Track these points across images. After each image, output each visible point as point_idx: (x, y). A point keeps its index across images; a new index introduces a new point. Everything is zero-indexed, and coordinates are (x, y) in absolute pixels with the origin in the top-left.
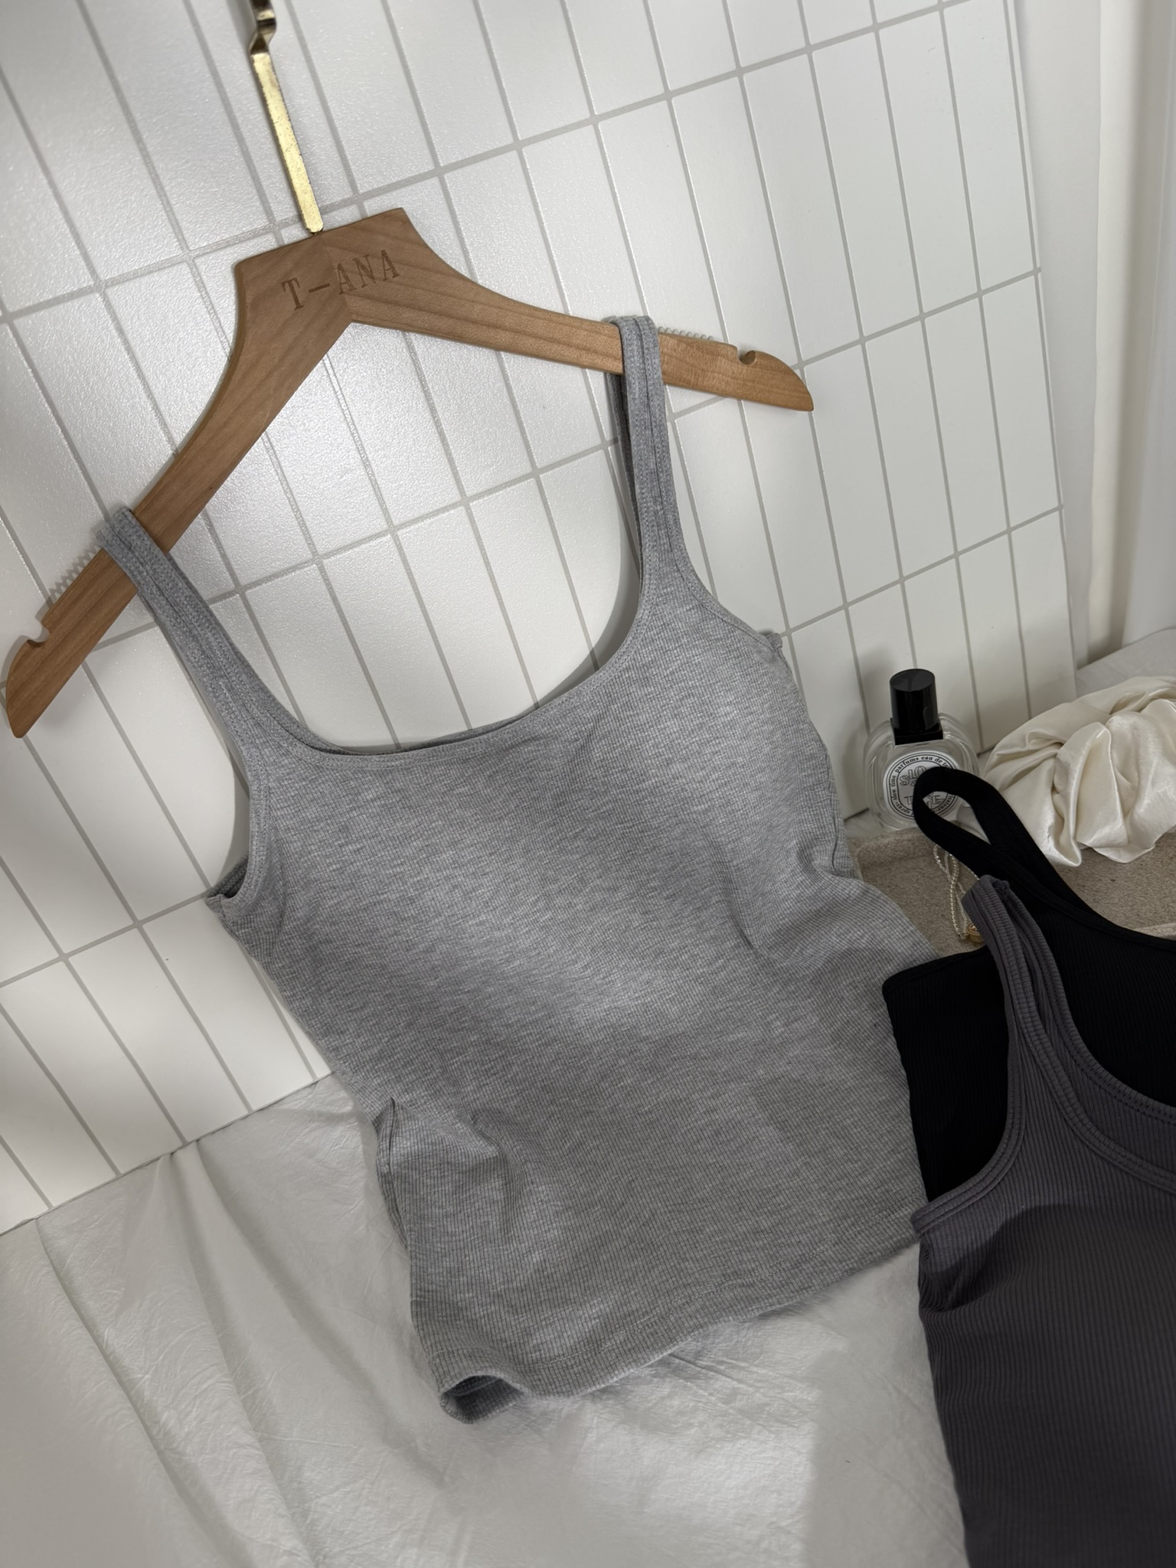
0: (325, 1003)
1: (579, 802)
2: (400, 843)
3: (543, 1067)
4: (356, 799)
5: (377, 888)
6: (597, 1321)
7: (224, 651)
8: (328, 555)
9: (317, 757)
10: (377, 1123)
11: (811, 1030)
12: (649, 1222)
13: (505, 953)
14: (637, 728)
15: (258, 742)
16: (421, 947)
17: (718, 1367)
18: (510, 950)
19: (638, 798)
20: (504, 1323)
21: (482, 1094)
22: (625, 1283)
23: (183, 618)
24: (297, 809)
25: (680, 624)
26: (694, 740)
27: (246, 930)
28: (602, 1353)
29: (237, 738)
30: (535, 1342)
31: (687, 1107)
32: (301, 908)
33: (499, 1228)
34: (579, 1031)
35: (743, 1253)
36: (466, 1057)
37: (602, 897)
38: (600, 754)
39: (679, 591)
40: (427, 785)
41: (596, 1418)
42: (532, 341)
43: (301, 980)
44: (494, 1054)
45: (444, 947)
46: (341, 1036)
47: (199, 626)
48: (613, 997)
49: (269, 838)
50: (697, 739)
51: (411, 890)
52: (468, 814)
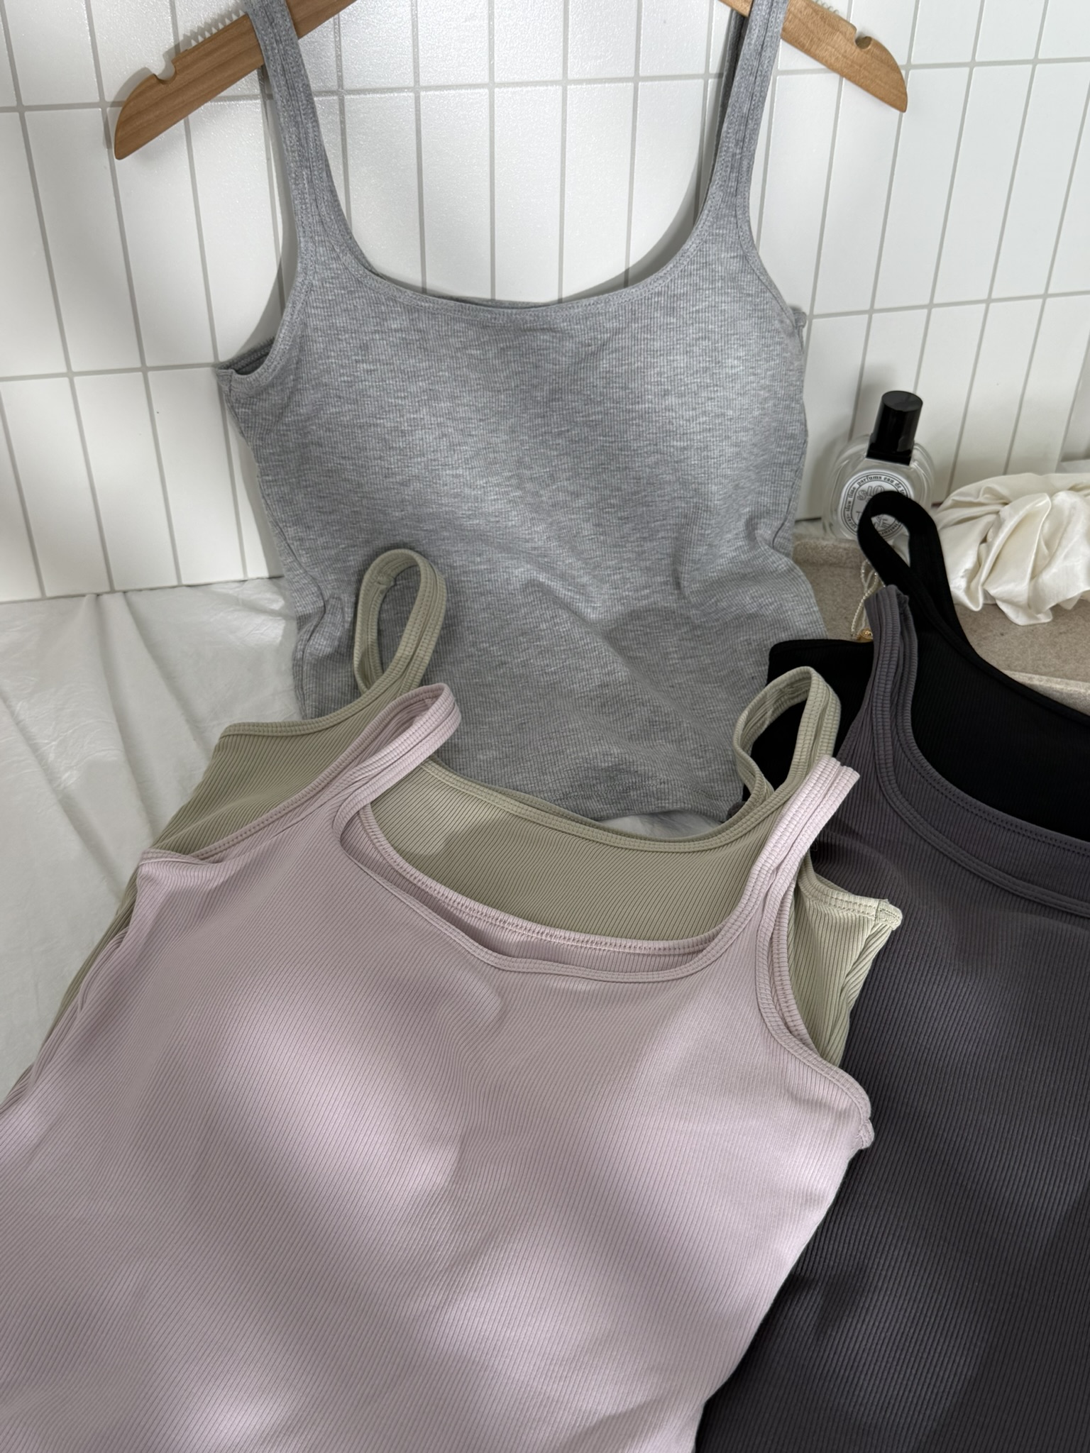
2: (409, 378)
4: (382, 323)
5: (377, 412)
8: (428, 88)
9: (361, 272)
10: (302, 621)
11: (700, 668)
13: (469, 510)
14: (649, 353)
15: (316, 238)
16: (399, 478)
18: (474, 509)
19: (627, 418)
24: (329, 313)
25: (720, 268)
26: (695, 380)
27: (246, 409)
29: (301, 229)
32: (306, 405)
37: (564, 498)
38: (608, 365)
39: (729, 236)
40: (446, 336)
45: (417, 485)
47: (303, 115)
49: (297, 332)
51: (406, 424)
52: (472, 376)
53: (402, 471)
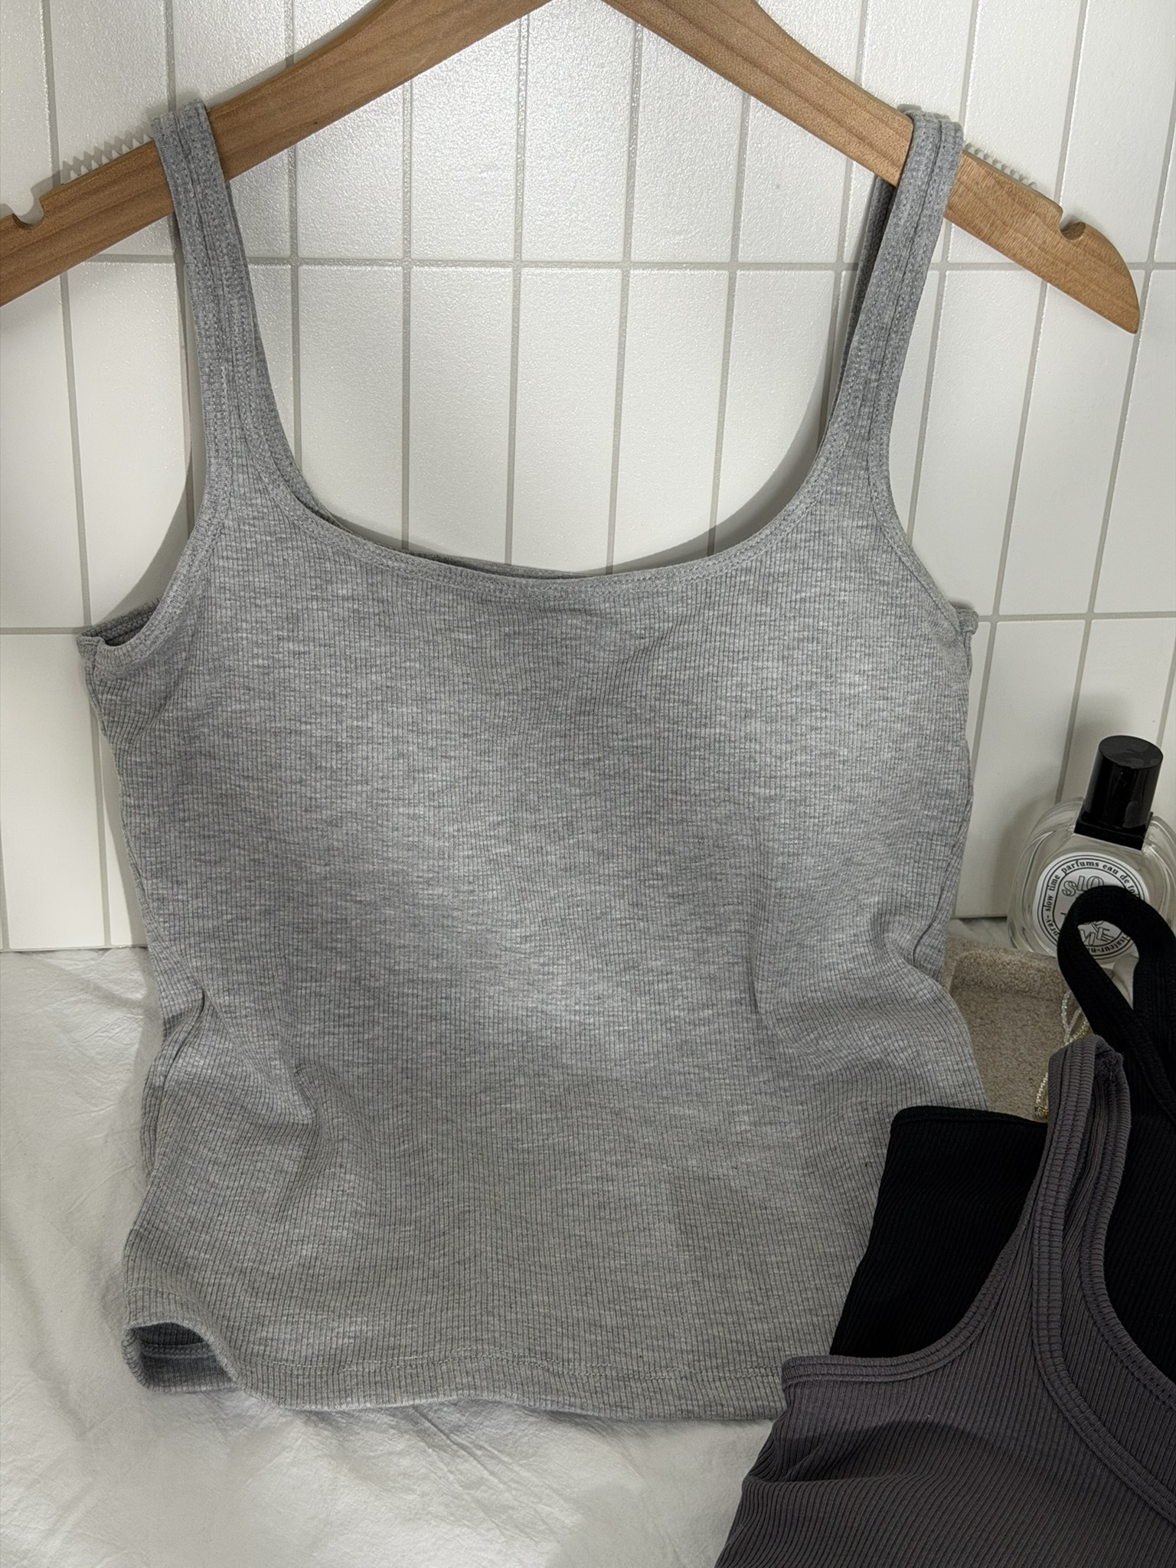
0: (172, 835)
1: (609, 720)
2: (356, 668)
3: (414, 1044)
4: (324, 587)
5: (303, 712)
6: (352, 1341)
7: (244, 329)
8: (423, 262)
9: (298, 513)
10: (171, 1024)
11: (784, 1143)
12: (467, 1261)
13: (429, 870)
14: (726, 654)
15: (235, 461)
16: (326, 814)
17: (474, 1449)
18: (436, 869)
19: (688, 746)
20: (236, 1300)
21: (321, 1042)
22: (405, 1313)
23: (213, 268)
24: (246, 568)
25: (840, 540)
26: (794, 699)
27: (114, 697)
28: (341, 1375)
29: (213, 447)
30: (264, 1334)
31: (578, 1163)
32: (196, 696)
33: (275, 1201)
34: (482, 1021)
35: (565, 1338)
36: (321, 986)
37: (586, 858)
38: (664, 668)
39: (857, 497)
40: (421, 610)
41: (301, 1440)
42: (793, 99)
43: (155, 791)
44: (359, 999)
45: (353, 827)
46: (175, 886)
47: (228, 287)
48: (545, 996)
49: (195, 590)
50: (799, 700)
51: (345, 734)
52: (457, 670)
53: (332, 803)
